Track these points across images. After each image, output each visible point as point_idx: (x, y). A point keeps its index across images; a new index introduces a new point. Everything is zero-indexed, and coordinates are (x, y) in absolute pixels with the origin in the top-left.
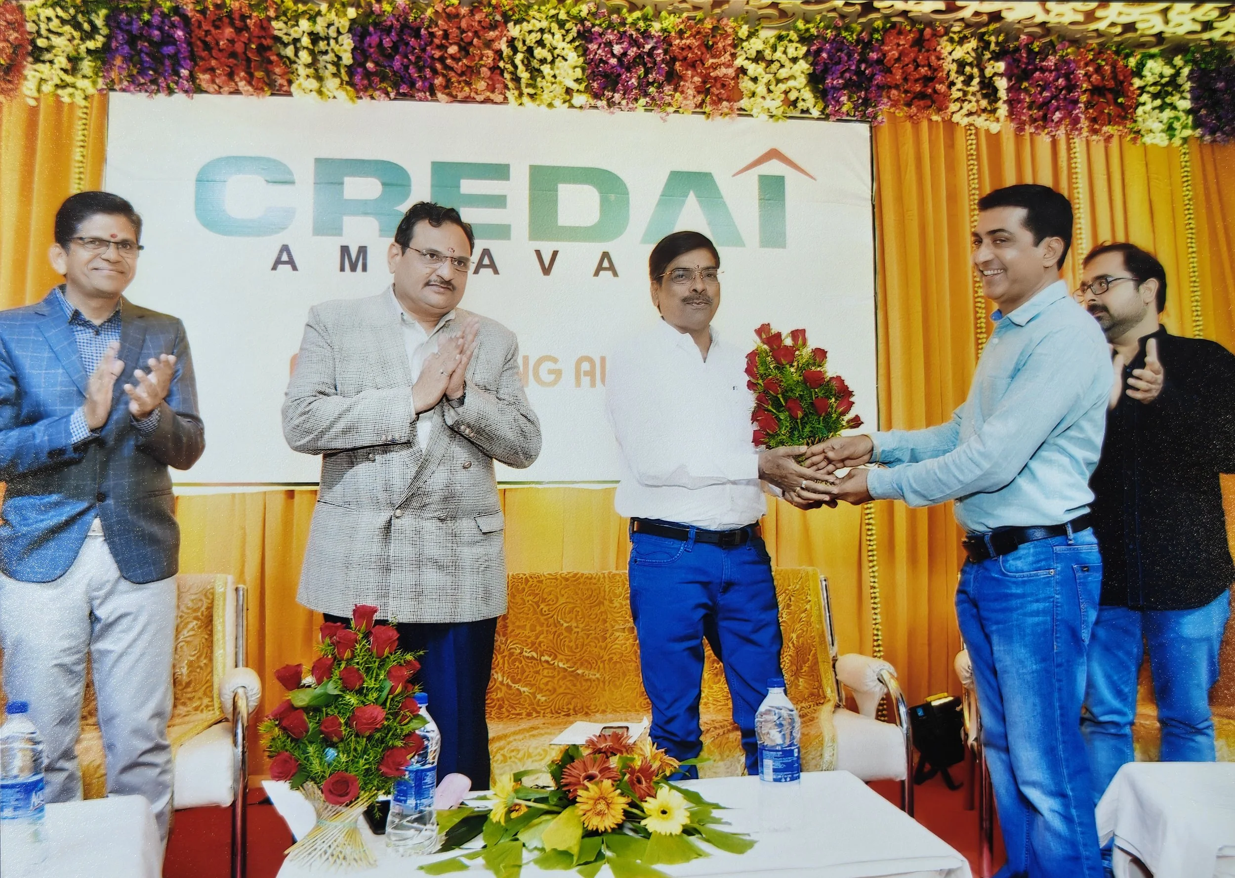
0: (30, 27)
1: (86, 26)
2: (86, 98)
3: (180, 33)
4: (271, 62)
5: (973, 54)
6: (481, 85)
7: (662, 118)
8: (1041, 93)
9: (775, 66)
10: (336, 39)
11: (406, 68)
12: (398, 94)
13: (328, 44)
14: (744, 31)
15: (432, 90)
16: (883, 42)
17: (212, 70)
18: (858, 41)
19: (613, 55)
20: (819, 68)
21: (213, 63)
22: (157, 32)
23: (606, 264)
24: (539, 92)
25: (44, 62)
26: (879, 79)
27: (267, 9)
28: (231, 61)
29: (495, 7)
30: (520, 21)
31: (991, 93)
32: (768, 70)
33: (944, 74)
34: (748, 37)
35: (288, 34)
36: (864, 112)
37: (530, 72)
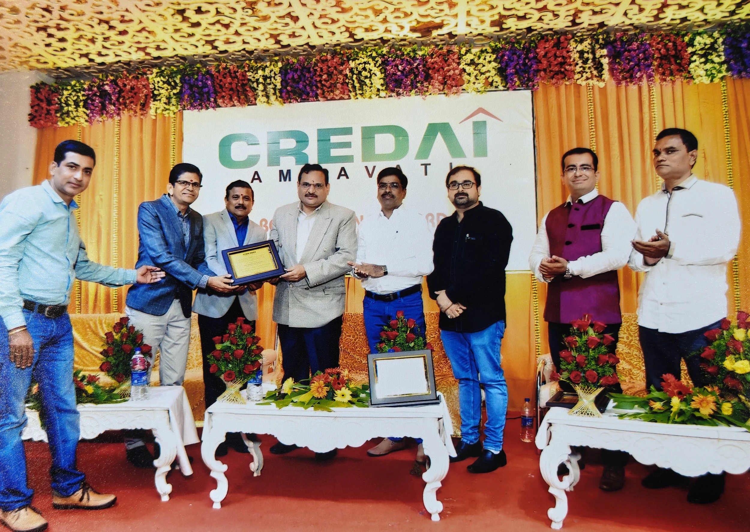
0: (151, 86)
1: (173, 83)
2: (174, 113)
3: (209, 82)
4: (247, 91)
5: (590, 47)
6: (337, 92)
7: (423, 99)
8: (629, 64)
9: (480, 67)
10: (274, 77)
11: (305, 87)
12: (302, 99)
13: (271, 80)
14: (463, 51)
15: (317, 96)
16: (536, 47)
17: (223, 97)
18: (524, 48)
19: (399, 71)
20: (504, 64)
21: (224, 94)
22: (200, 83)
24: (364, 92)
25: (157, 100)
27: (244, 67)
28: (231, 92)
29: (343, 54)
30: (354, 60)
31: (599, 67)
32: (476, 69)
33: (572, 60)
34: (466, 53)
35: (254, 77)
36: (527, 84)
37: (360, 84)
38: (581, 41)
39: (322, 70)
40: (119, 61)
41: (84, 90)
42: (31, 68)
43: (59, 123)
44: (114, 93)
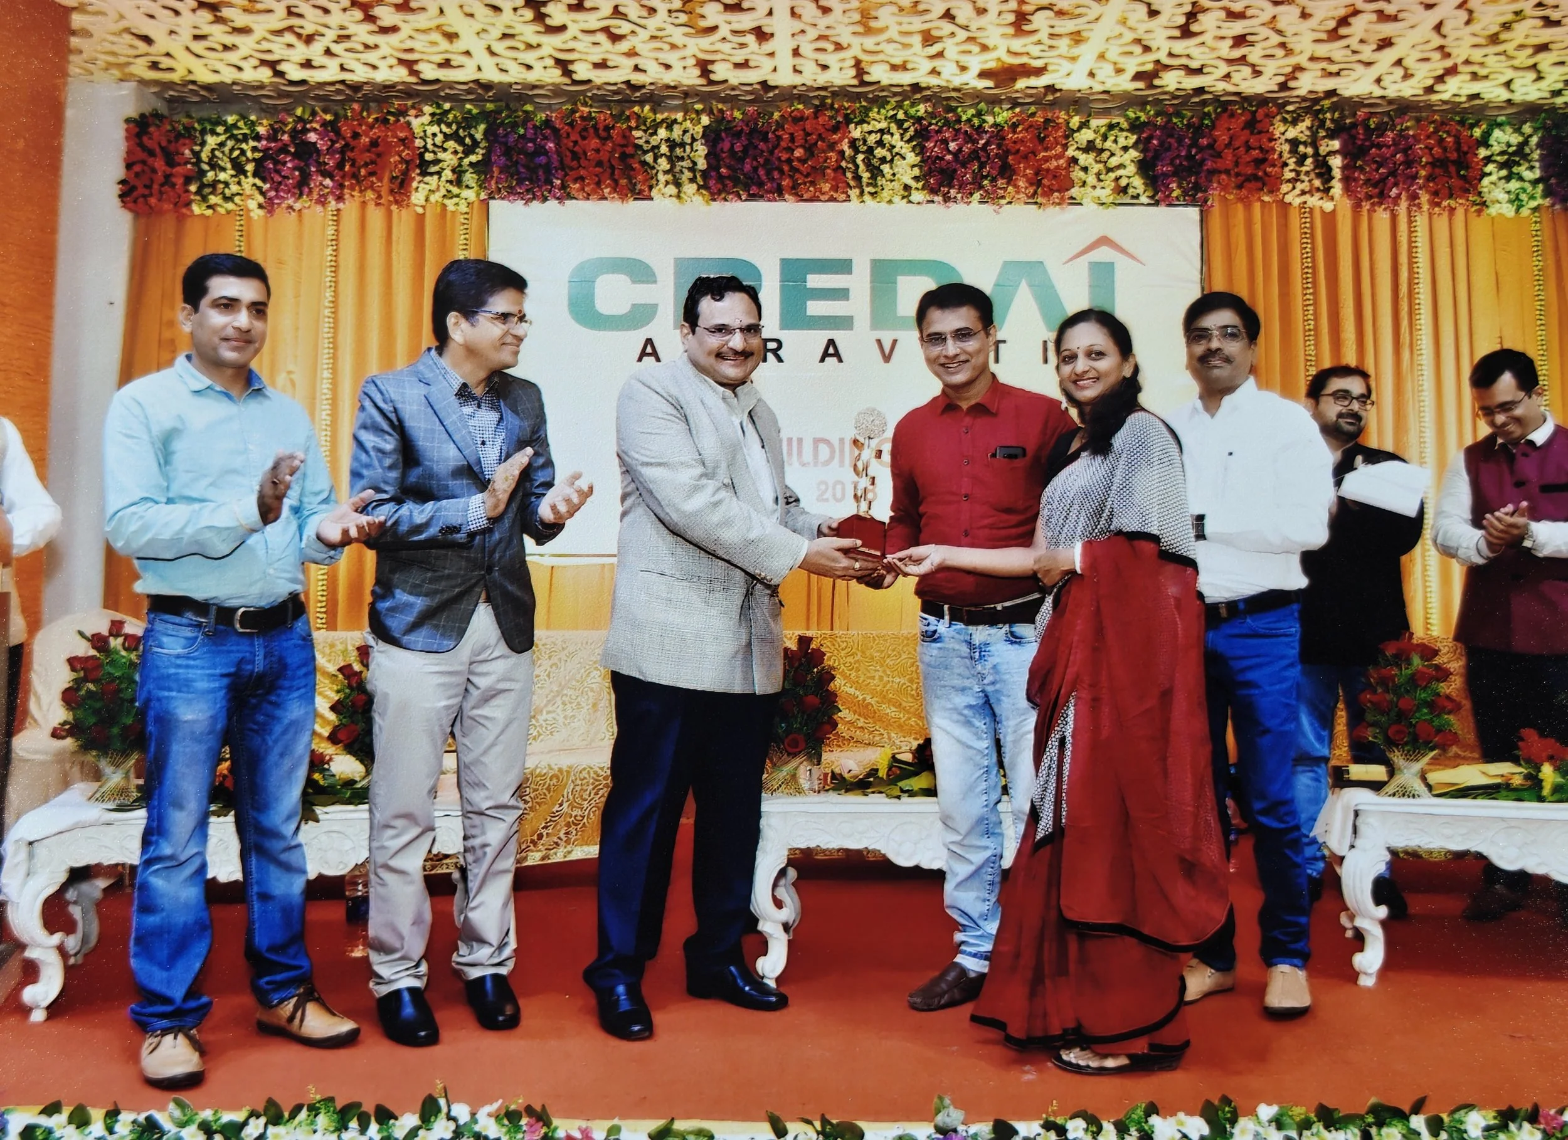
0: (419, 143)
1: (468, 140)
2: (469, 205)
3: (551, 145)
4: (633, 169)
5: (1308, 133)
6: (826, 185)
7: (995, 211)
8: (1377, 170)
9: (1105, 155)
10: (691, 145)
11: (755, 169)
12: (749, 195)
13: (684, 151)
14: (1075, 121)
15: (780, 190)
16: (1213, 127)
17: (582, 179)
18: (1189, 126)
19: (949, 152)
20: (1150, 154)
22: (530, 145)
24: (879, 190)
25: (431, 174)
26: (1209, 164)
27: (628, 119)
28: (598, 170)
29: (837, 111)
30: (862, 122)
31: (1323, 171)
32: (1099, 159)
33: (1277, 156)
34: (1080, 128)
35: (647, 142)
36: (1194, 196)
37: (871, 171)
38: (1294, 122)
39: (792, 138)
41: (257, 137)
42: (128, 79)
43: (194, 207)
44: (330, 151)
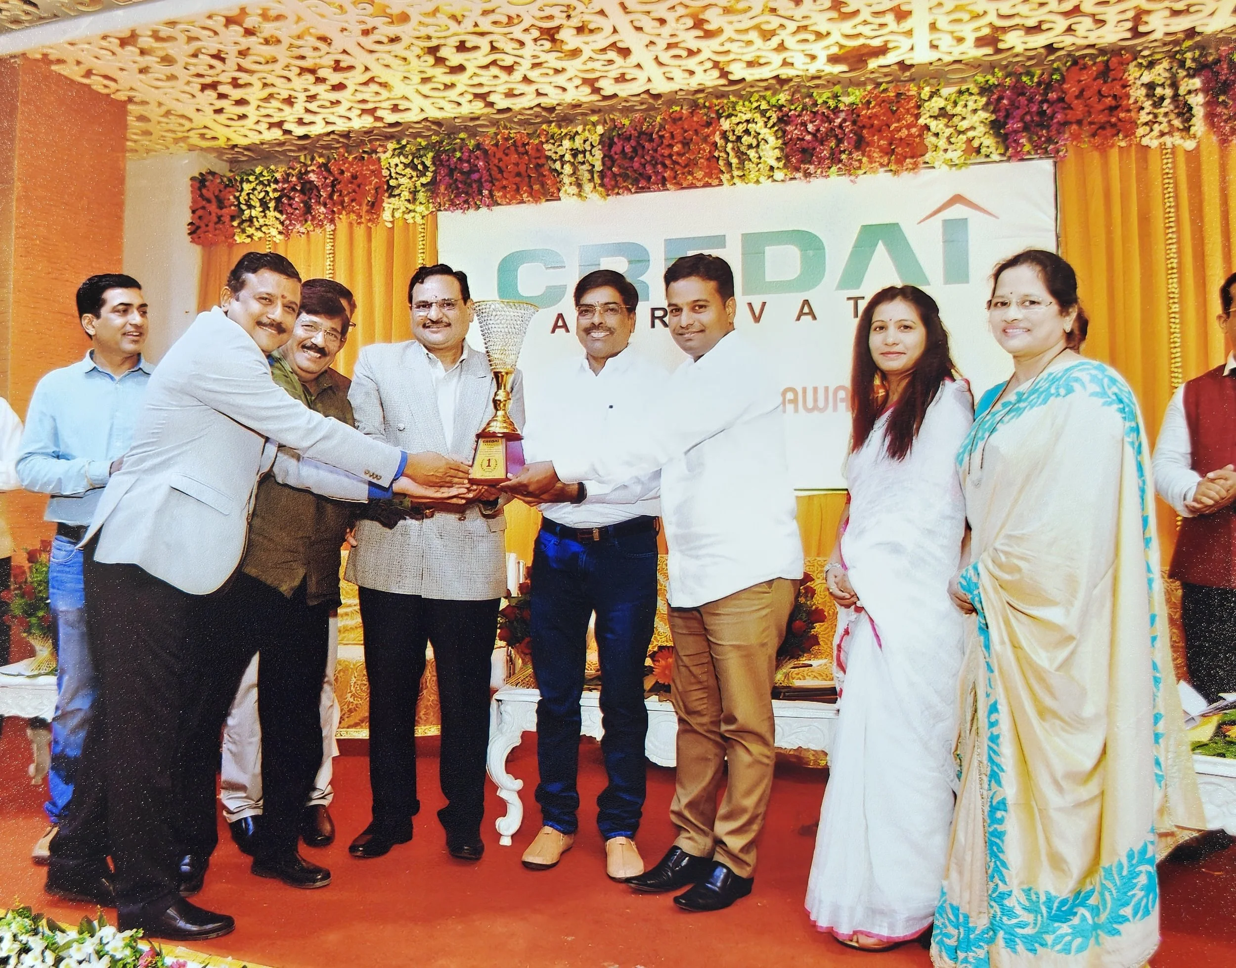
0: (385, 173)
1: (420, 167)
2: (423, 217)
3: (481, 163)
4: (545, 176)
6: (700, 174)
7: (852, 181)
9: (955, 119)
10: (590, 151)
11: (644, 166)
12: (638, 188)
13: (585, 157)
14: (926, 92)
15: (664, 181)
16: (1063, 80)
17: (505, 187)
18: (1039, 84)
19: (809, 133)
20: (1002, 114)
21: (505, 182)
22: (466, 165)
23: (806, 310)
24: (746, 173)
25: (395, 196)
26: (1059, 117)
27: (539, 136)
28: (518, 179)
29: (709, 108)
30: (729, 116)
31: (1185, 112)
32: (950, 124)
33: (1131, 101)
34: (931, 97)
35: (556, 153)
36: (1046, 148)
37: (739, 158)
38: (1151, 65)
39: (672, 136)
40: (333, 132)
41: (276, 181)
42: (192, 148)
43: (236, 238)
44: (325, 186)
